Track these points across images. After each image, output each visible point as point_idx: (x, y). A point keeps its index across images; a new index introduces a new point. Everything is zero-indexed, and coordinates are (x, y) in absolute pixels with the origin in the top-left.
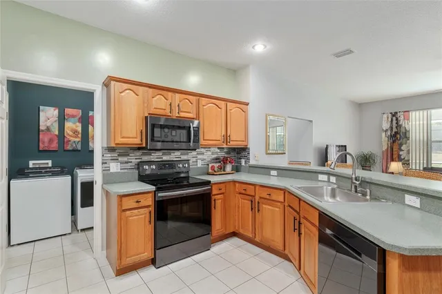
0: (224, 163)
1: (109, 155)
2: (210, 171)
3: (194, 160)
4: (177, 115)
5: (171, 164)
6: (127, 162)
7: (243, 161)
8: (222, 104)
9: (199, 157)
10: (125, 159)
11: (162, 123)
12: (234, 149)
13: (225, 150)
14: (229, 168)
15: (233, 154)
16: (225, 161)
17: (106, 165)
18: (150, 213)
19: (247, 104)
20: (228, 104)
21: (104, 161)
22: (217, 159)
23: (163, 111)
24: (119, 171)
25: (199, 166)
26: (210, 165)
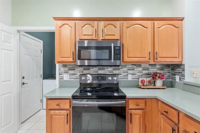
0: (153, 78)
1: (64, 69)
2: (140, 84)
3: (125, 74)
4: (102, 38)
5: (103, 77)
6: (74, 74)
7: (177, 78)
8: (149, 24)
9: (129, 72)
10: (72, 72)
11: (86, 45)
12: (168, 66)
13: (158, 67)
14: (159, 83)
15: (166, 70)
16: (154, 76)
17: (61, 76)
18: (67, 115)
19: (182, 19)
20: (156, 22)
21: (60, 73)
22: (148, 74)
23: (90, 36)
24: (69, 79)
25: (129, 79)
26: (140, 80)
